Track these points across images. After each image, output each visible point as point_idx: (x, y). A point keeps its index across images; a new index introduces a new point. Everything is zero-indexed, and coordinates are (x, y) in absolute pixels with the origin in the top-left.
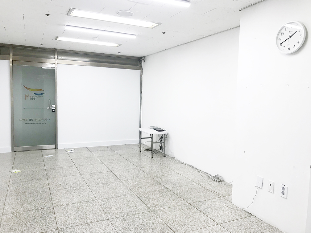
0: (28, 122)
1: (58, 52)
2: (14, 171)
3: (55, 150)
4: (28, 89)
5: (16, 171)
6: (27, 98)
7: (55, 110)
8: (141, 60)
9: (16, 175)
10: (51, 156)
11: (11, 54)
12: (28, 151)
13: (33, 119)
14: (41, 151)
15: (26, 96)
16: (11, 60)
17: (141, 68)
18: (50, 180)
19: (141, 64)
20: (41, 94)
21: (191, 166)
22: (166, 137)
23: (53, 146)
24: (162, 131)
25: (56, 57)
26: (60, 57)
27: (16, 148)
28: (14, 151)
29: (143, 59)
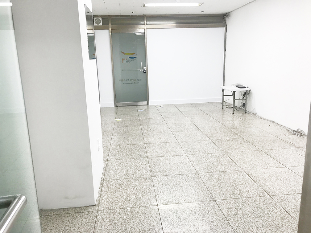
0: (125, 82)
1: (146, 18)
2: (117, 120)
3: (147, 106)
4: (124, 53)
5: (118, 120)
6: (124, 61)
7: (146, 71)
8: (225, 17)
9: (118, 122)
10: (144, 110)
11: (110, 24)
12: (127, 106)
13: (128, 80)
14: (136, 106)
15: (123, 59)
16: (110, 29)
17: (225, 26)
18: (142, 127)
19: (225, 21)
20: (134, 57)
21: (273, 122)
22: (249, 94)
23: (145, 103)
24: (244, 87)
25: (145, 22)
26: (148, 23)
27: (118, 104)
28: (116, 106)
29: (227, 16)
